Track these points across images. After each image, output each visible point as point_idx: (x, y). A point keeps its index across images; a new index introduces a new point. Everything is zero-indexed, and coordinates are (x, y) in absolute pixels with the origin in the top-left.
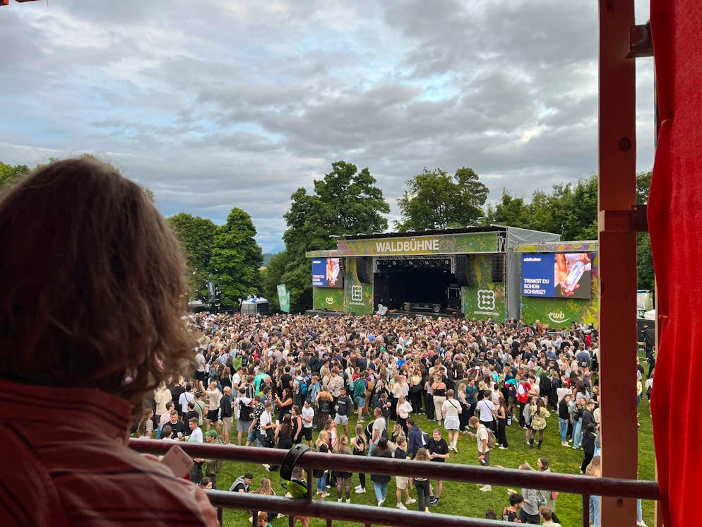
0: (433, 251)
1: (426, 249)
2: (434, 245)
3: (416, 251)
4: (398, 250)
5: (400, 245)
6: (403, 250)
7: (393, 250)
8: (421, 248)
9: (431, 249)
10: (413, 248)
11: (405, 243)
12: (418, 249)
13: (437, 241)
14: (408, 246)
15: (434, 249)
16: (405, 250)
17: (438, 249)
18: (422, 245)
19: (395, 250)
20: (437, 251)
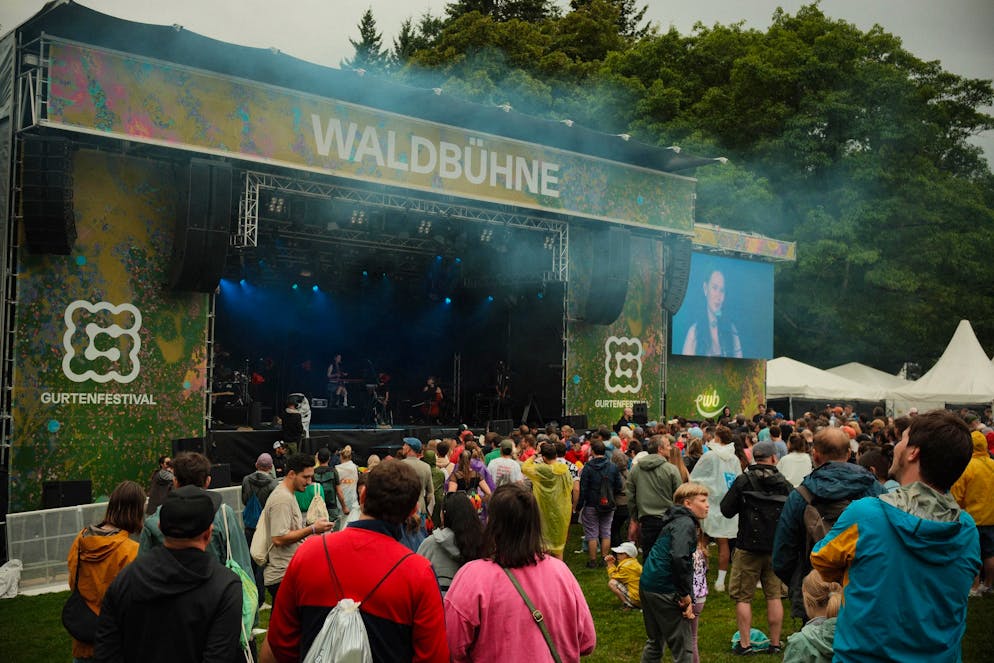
0: (541, 198)
1: (519, 187)
2: (546, 179)
3: (484, 187)
4: (416, 168)
5: (421, 148)
6: (436, 172)
7: (393, 164)
8: (501, 178)
9: (534, 189)
10: (476, 172)
11: (444, 146)
12: (493, 182)
13: (555, 168)
14: (454, 161)
15: (545, 192)
16: (443, 173)
17: (555, 194)
18: (507, 171)
19: (403, 166)
20: (553, 202)
